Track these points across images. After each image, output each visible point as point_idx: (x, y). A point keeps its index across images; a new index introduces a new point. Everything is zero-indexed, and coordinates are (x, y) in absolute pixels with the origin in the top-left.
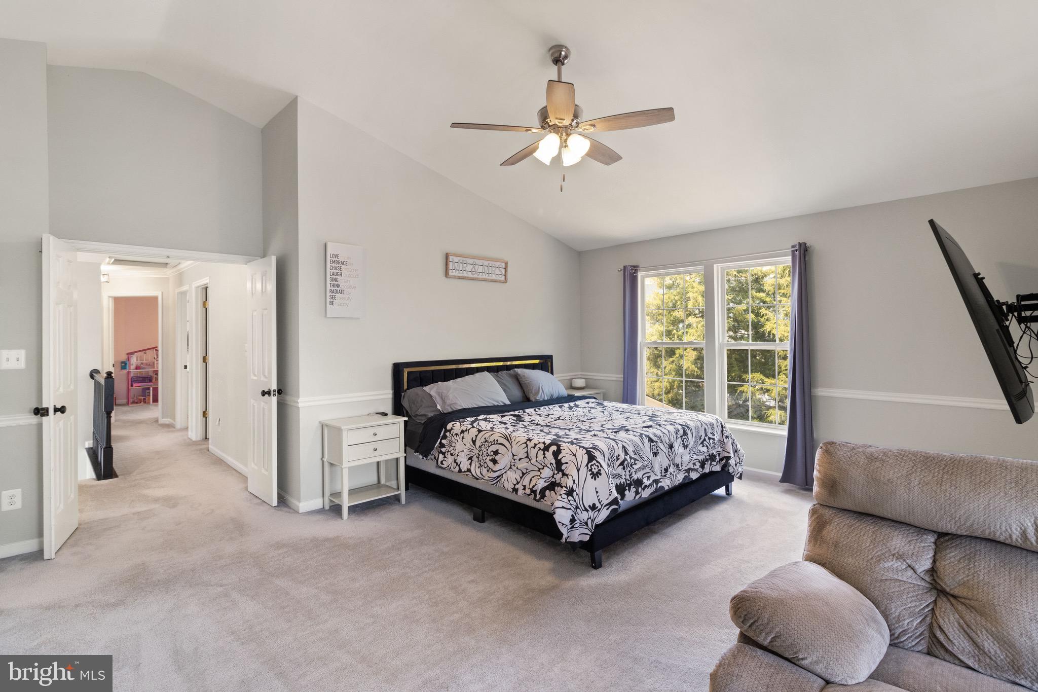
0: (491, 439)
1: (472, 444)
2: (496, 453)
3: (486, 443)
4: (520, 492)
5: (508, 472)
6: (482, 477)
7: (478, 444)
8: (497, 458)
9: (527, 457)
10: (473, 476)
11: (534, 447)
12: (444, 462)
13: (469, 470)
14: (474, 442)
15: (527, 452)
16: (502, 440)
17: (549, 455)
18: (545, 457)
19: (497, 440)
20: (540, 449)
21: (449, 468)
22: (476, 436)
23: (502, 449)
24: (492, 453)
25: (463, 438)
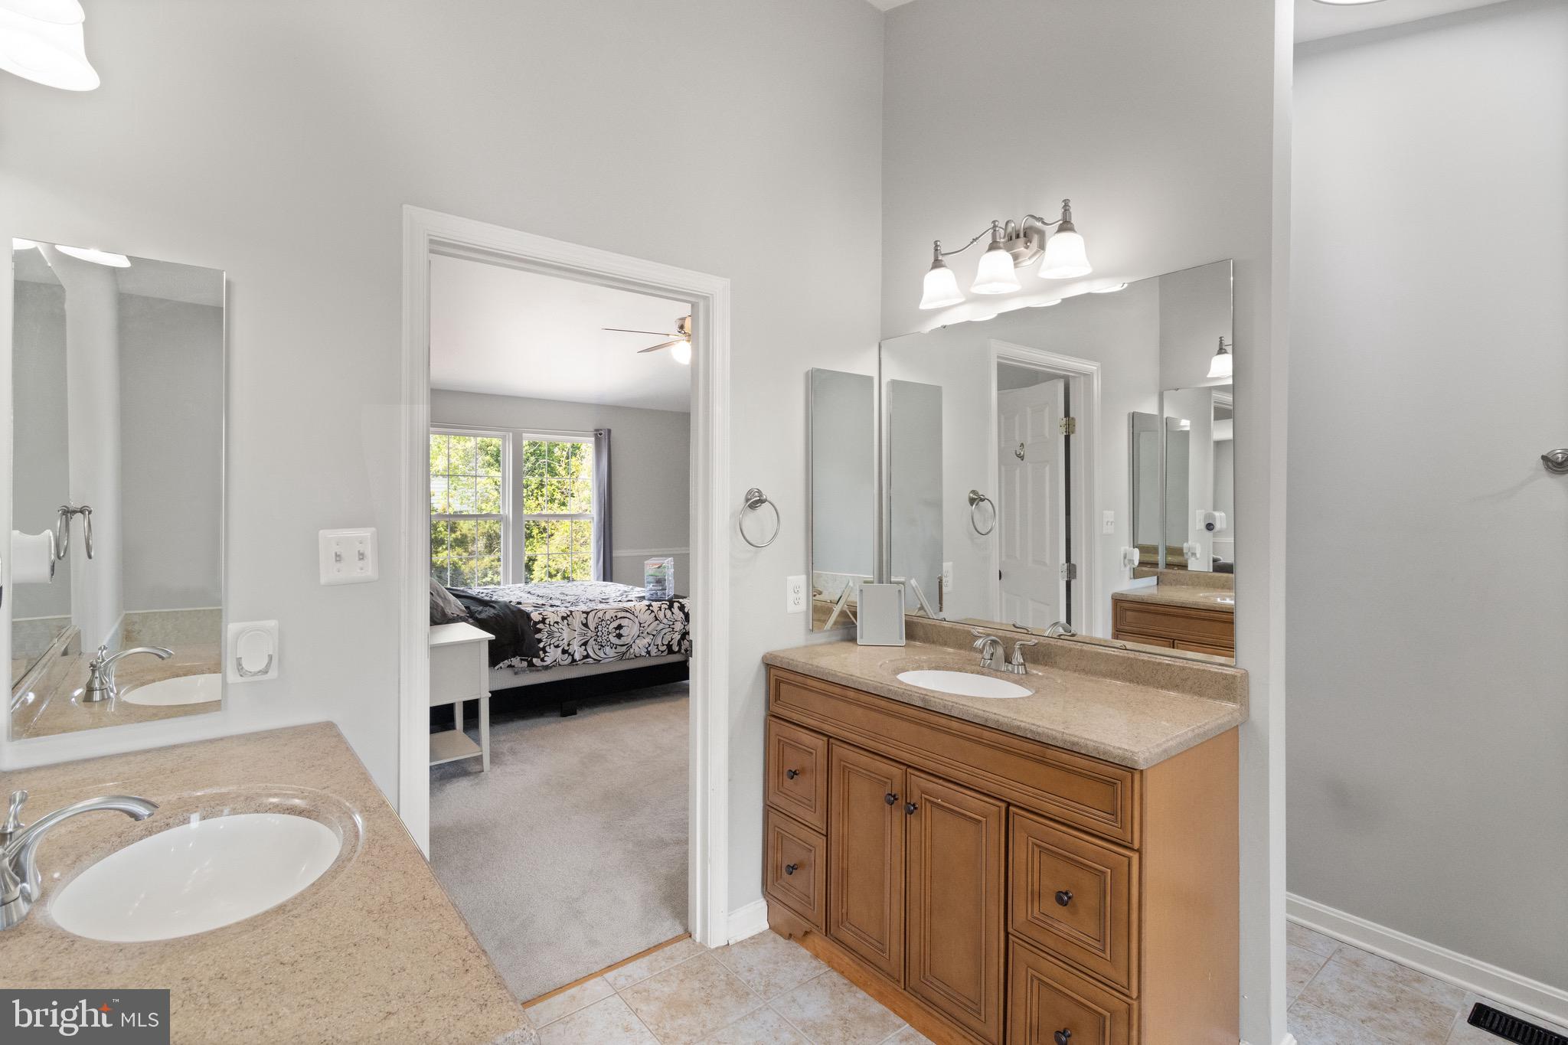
0: (608, 617)
1: (584, 628)
2: (620, 627)
3: (604, 622)
4: (653, 653)
5: (637, 641)
6: (606, 656)
7: (592, 626)
8: (622, 632)
9: (657, 619)
10: (595, 660)
11: (660, 610)
12: (546, 659)
13: (587, 656)
14: (586, 625)
15: (655, 616)
16: (620, 615)
17: (676, 610)
18: (673, 613)
19: (616, 616)
20: (666, 609)
21: (556, 664)
22: (586, 618)
23: (624, 622)
24: (614, 630)
25: (568, 624)
